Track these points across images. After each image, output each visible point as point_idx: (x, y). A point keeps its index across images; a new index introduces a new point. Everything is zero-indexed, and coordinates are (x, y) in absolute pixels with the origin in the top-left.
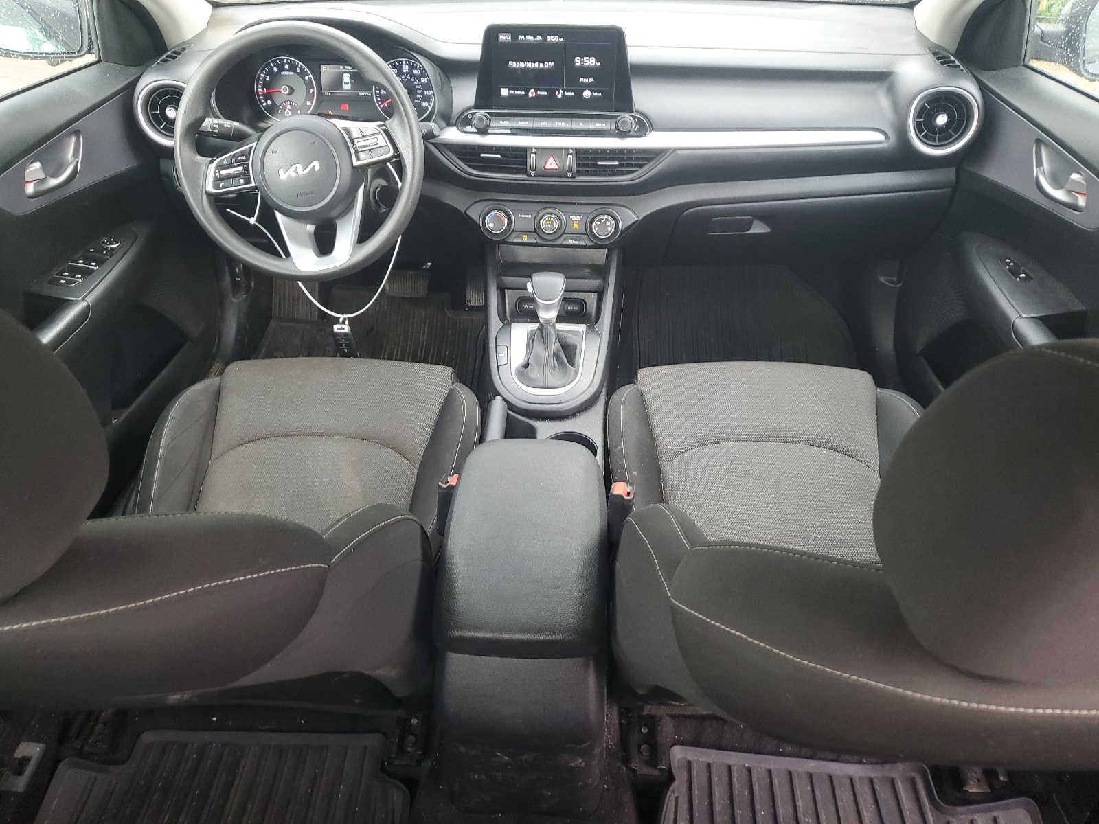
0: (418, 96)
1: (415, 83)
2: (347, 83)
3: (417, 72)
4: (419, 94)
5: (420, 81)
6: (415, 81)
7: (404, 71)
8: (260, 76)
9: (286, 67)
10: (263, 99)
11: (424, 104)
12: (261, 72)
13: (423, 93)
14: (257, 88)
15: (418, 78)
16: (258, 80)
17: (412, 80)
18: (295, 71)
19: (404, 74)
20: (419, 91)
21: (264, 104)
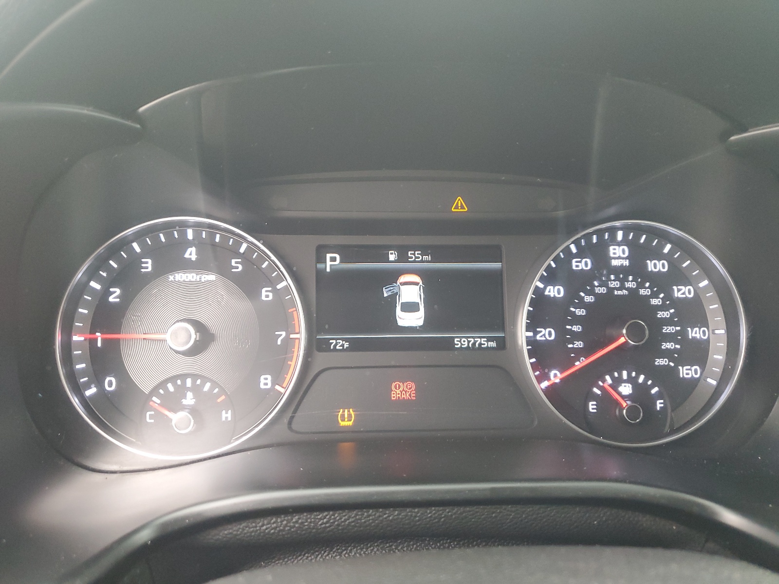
0: (667, 346)
1: (655, 302)
2: (410, 307)
3: (657, 266)
4: (670, 337)
5: (669, 296)
6: (655, 295)
7: (615, 263)
8: (83, 287)
9: (191, 254)
10: (84, 373)
11: (687, 372)
12: (92, 274)
13: (683, 333)
14: (68, 331)
15: (662, 283)
16: (75, 302)
17: (642, 292)
18: (224, 271)
19: (617, 271)
20: (668, 329)
21: (91, 392)
